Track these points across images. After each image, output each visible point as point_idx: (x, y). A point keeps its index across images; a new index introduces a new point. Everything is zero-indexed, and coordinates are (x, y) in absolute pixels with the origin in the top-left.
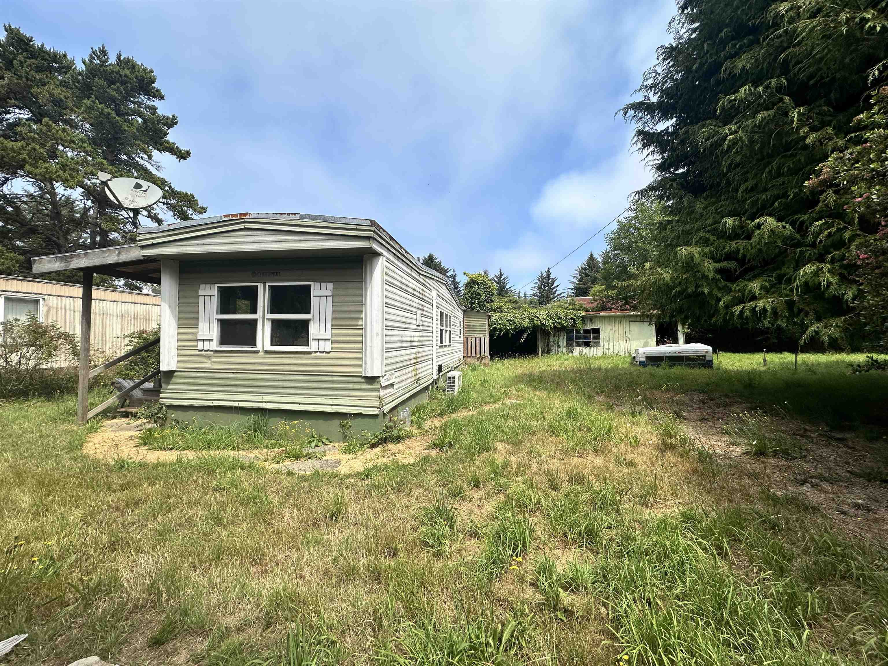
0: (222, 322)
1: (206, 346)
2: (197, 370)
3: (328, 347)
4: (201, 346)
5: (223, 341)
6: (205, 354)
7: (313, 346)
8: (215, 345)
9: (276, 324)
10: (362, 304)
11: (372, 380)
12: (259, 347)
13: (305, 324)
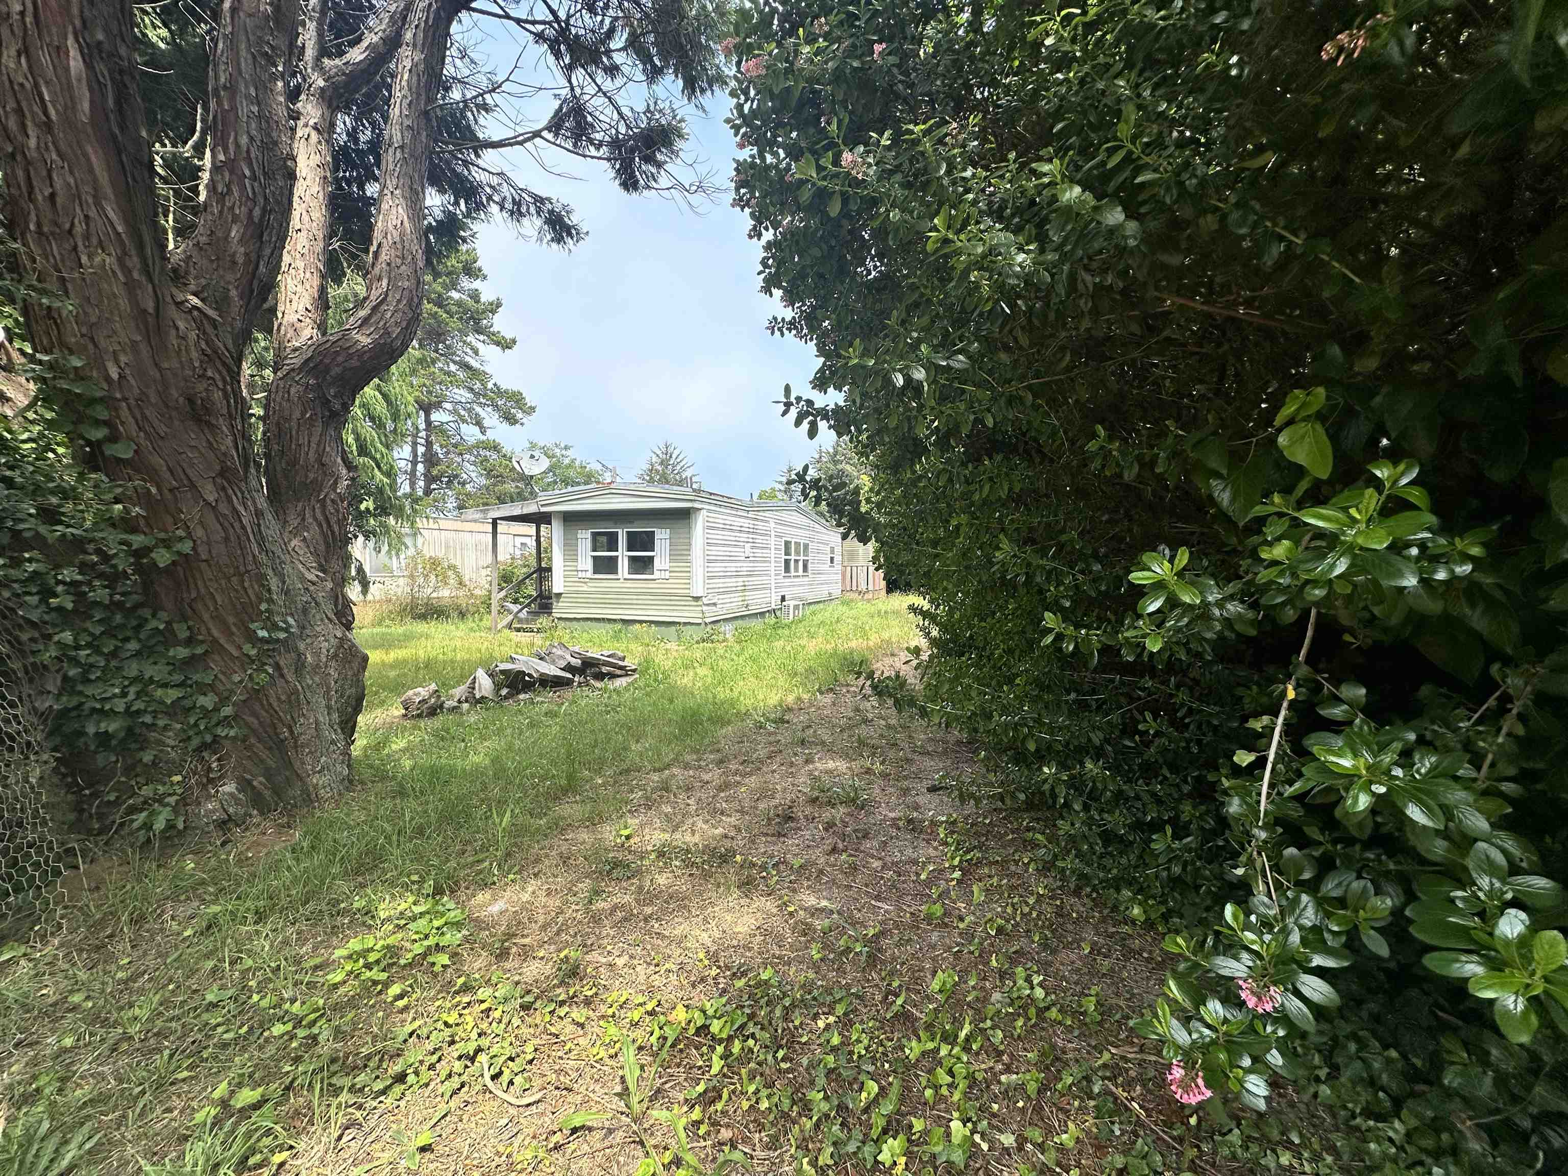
0: (595, 558)
1: (582, 575)
2: (577, 592)
3: (667, 575)
4: (580, 575)
5: (595, 572)
6: (583, 580)
7: (657, 575)
8: (590, 574)
9: (632, 559)
10: (690, 544)
11: (697, 599)
12: (620, 576)
13: (651, 559)
